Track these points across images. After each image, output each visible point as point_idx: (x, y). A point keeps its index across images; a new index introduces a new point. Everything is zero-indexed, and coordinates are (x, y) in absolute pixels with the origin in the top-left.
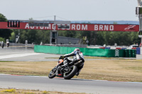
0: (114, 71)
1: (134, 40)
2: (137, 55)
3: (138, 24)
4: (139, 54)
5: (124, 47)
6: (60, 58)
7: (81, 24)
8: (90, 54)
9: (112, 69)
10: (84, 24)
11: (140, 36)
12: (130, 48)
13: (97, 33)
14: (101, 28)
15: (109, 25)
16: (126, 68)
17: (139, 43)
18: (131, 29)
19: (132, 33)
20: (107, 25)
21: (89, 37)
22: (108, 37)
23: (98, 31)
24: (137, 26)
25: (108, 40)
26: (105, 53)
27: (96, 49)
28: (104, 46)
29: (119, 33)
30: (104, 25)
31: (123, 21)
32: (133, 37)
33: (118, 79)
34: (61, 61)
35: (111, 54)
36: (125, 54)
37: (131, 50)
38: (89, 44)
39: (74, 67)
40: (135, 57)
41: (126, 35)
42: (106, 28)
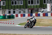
34: (28, 21)
39: (33, 23)
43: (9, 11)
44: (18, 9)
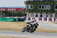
0: (16, 27)
1: (24, 14)
2: (25, 21)
3: (25, 8)
4: (26, 20)
5: (20, 17)
6: (27, 23)
7: (2, 8)
8: (6, 20)
9: (15, 26)
10: (4, 8)
11: (26, 13)
12: (22, 18)
13: (9, 12)
14: (10, 10)
15: (14, 8)
16: (21, 26)
17: (26, 16)
18: (23, 10)
19: (23, 12)
20: (13, 8)
21: (6, 13)
22: (13, 13)
23: (9, 11)
24: (25, 9)
25: (13, 14)
26: (12, 20)
27: (9, 18)
28: (12, 17)
29: (18, 12)
30: (12, 8)
31: (19, 7)
32: (23, 13)
33: (17, 30)
34: (28, 24)
35: (15, 20)
36: (20, 20)
37: (23, 19)
38: (6, 16)
40: (24, 21)
41: (21, 13)
42: (13, 10)
43: (36, 15)
44: (45, 13)
